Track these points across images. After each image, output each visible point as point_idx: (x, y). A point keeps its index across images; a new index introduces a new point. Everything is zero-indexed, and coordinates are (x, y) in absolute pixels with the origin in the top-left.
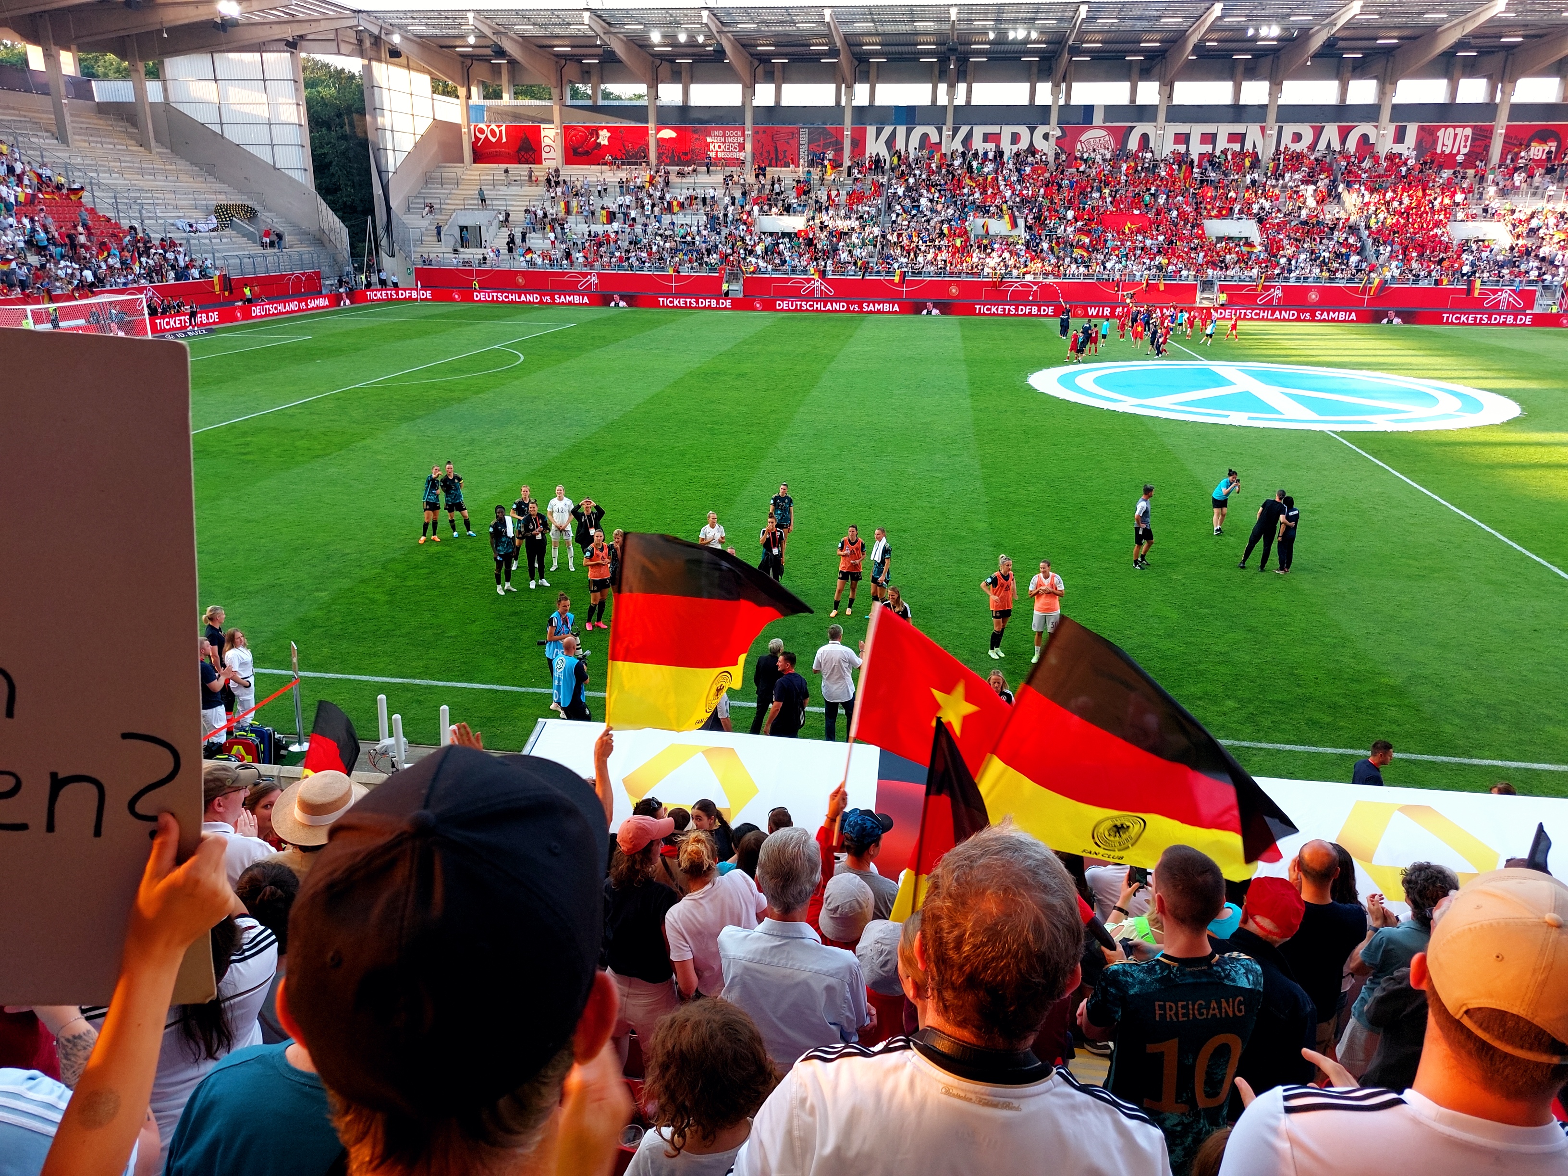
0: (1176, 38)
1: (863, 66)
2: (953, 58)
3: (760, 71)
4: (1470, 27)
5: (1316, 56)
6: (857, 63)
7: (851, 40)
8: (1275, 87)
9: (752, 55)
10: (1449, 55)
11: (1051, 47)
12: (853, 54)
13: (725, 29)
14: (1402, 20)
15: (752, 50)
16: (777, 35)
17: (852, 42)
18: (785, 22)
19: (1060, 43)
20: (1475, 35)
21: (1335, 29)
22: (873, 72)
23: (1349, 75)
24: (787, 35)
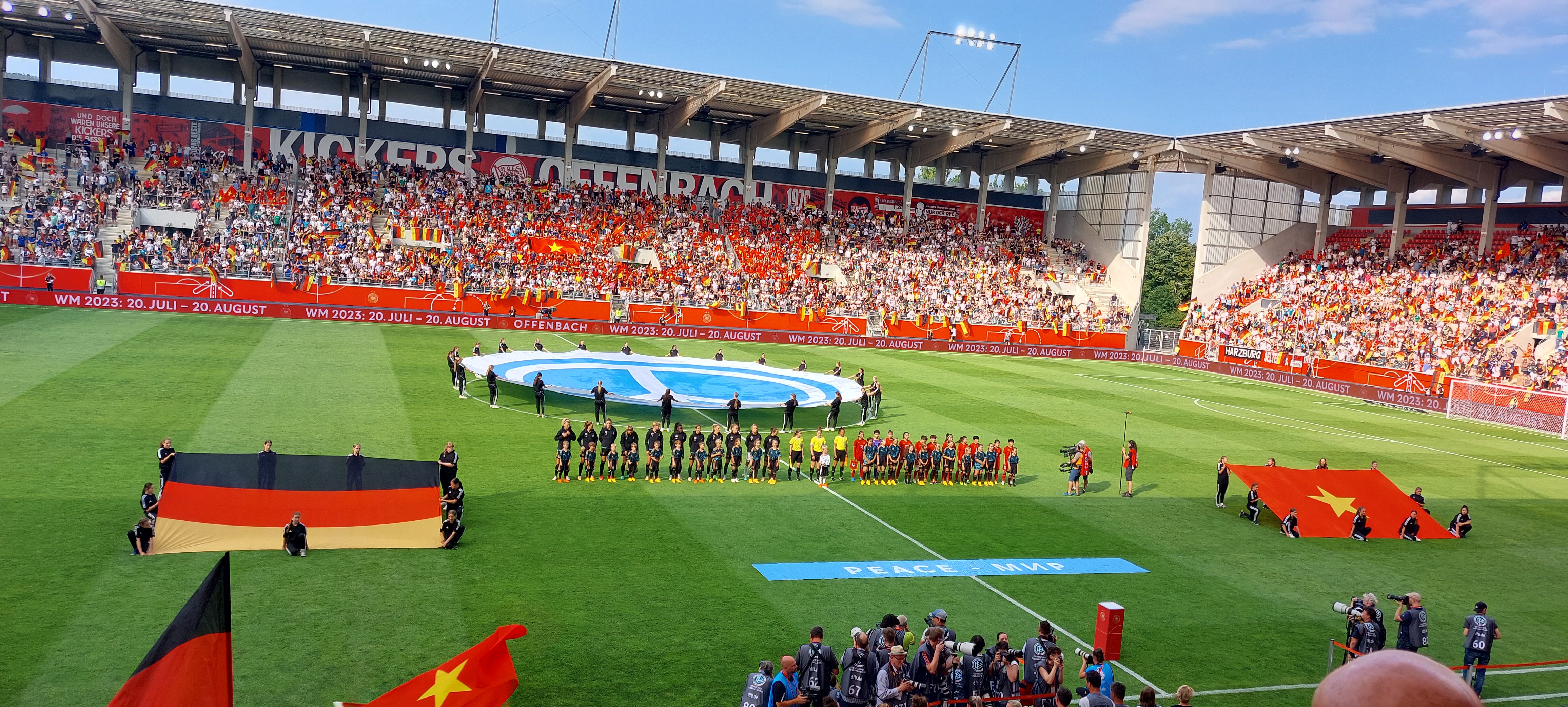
0: (580, 89)
1: (266, 70)
2: (365, 75)
3: (142, 58)
4: (803, 113)
5: (693, 119)
6: (259, 66)
7: (254, 43)
8: (662, 140)
9: (133, 41)
10: (789, 132)
11: (464, 79)
12: (255, 57)
13: (102, 11)
14: (755, 101)
15: (133, 36)
16: (166, 25)
17: (254, 44)
18: (177, 15)
19: (473, 77)
20: (807, 119)
21: (707, 100)
22: (277, 77)
23: (719, 137)
24: (177, 26)
